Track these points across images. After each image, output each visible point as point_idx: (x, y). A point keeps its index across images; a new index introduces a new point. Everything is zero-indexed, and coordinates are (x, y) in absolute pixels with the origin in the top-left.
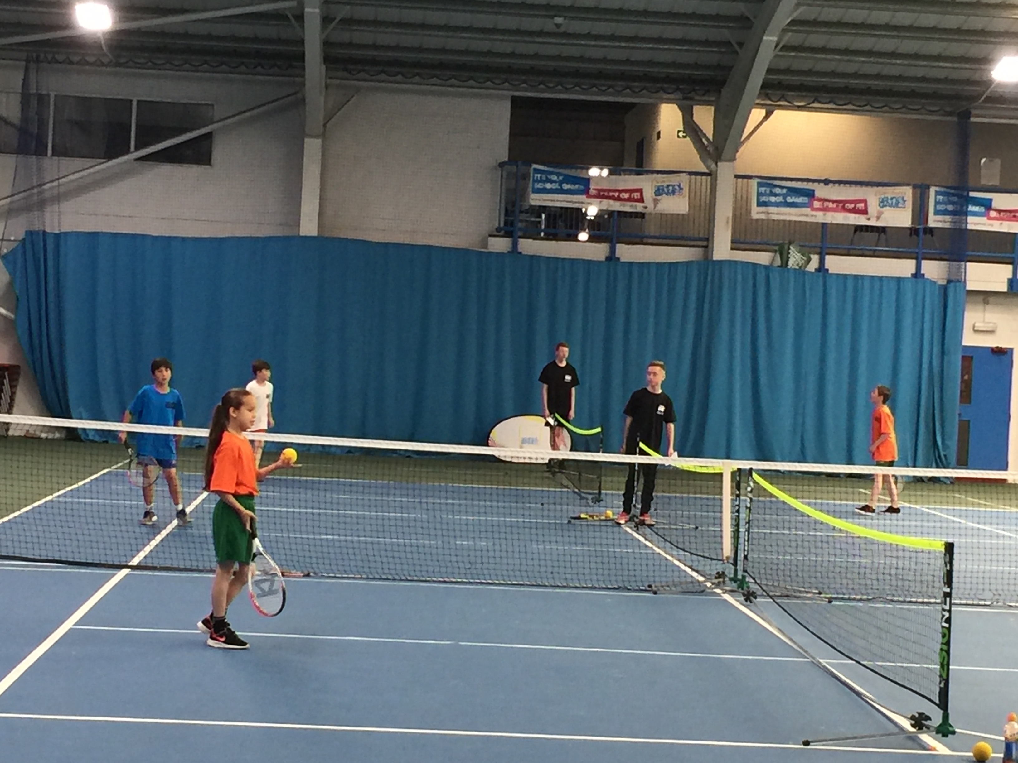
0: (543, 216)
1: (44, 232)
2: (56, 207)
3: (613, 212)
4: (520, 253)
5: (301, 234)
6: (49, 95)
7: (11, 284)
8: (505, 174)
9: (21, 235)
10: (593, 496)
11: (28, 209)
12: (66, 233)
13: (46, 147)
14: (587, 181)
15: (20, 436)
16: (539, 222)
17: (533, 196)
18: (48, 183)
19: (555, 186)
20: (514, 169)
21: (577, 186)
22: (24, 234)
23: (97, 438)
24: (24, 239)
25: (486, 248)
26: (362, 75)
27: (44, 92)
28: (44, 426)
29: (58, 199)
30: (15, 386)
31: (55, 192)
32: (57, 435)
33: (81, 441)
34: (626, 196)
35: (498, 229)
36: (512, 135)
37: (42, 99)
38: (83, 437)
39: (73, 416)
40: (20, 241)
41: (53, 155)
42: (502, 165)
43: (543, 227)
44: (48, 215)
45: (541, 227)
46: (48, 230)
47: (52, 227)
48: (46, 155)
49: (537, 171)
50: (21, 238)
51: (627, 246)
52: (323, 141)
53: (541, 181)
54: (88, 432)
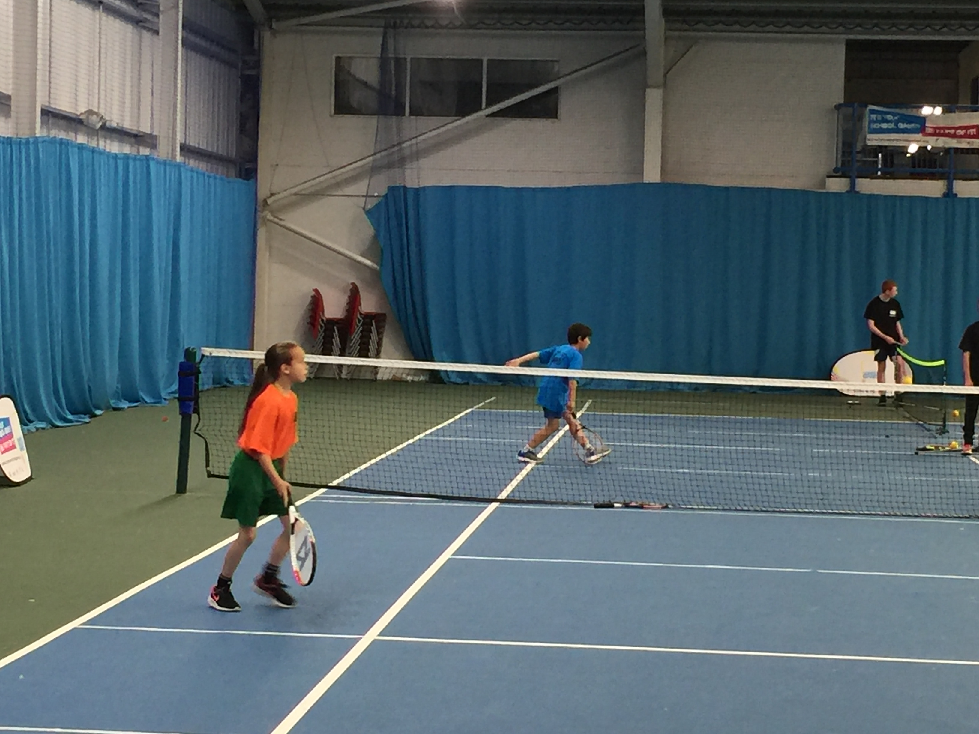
0: (880, 155)
1: (405, 187)
2: (415, 164)
3: (950, 149)
4: (858, 192)
5: (645, 182)
6: (405, 59)
7: (376, 237)
8: (841, 117)
9: (384, 191)
10: (938, 427)
11: (390, 166)
12: (424, 188)
13: (404, 108)
14: (923, 120)
15: (388, 380)
16: (876, 162)
17: (869, 136)
18: (406, 141)
19: (891, 126)
20: (850, 110)
21: (913, 125)
22: (386, 190)
23: (459, 381)
24: (386, 195)
25: (824, 188)
26: (701, 26)
27: (402, 56)
28: (410, 369)
29: (417, 155)
30: (382, 333)
31: (414, 148)
32: (422, 378)
33: (445, 383)
34: (962, 132)
35: (836, 170)
36: (848, 78)
37: (399, 62)
38: (446, 379)
39: (435, 359)
40: (383, 196)
41: (411, 114)
42: (838, 107)
43: (880, 166)
44: (408, 172)
45: (878, 166)
46: (408, 185)
47: (412, 182)
48: (404, 115)
49: (872, 112)
50: (383, 194)
51: (965, 182)
52: (663, 92)
53: (877, 121)
54: (450, 374)
